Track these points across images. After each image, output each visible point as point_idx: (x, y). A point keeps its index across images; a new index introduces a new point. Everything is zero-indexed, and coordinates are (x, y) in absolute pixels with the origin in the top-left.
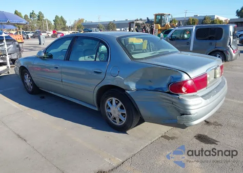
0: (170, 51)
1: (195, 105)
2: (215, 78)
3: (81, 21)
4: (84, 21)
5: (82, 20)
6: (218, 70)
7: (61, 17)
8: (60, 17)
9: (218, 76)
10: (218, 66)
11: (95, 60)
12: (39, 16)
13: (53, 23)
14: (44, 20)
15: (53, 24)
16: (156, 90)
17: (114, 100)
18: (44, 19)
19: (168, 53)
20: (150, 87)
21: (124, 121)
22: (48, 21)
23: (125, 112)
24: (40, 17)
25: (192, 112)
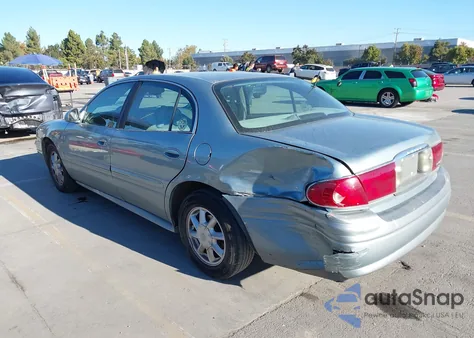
0: (327, 111)
1: (363, 233)
2: (420, 171)
3: (190, 49)
4: (197, 51)
5: (193, 48)
6: (428, 155)
7: (154, 42)
8: (151, 42)
9: (426, 168)
10: (427, 146)
11: (170, 130)
12: (112, 42)
13: (137, 53)
14: (121, 48)
15: (138, 56)
16: (284, 196)
17: (203, 212)
18: (122, 46)
19: (322, 117)
20: (272, 189)
21: (222, 257)
22: (129, 50)
23: (223, 239)
24: (114, 43)
25: (355, 247)
